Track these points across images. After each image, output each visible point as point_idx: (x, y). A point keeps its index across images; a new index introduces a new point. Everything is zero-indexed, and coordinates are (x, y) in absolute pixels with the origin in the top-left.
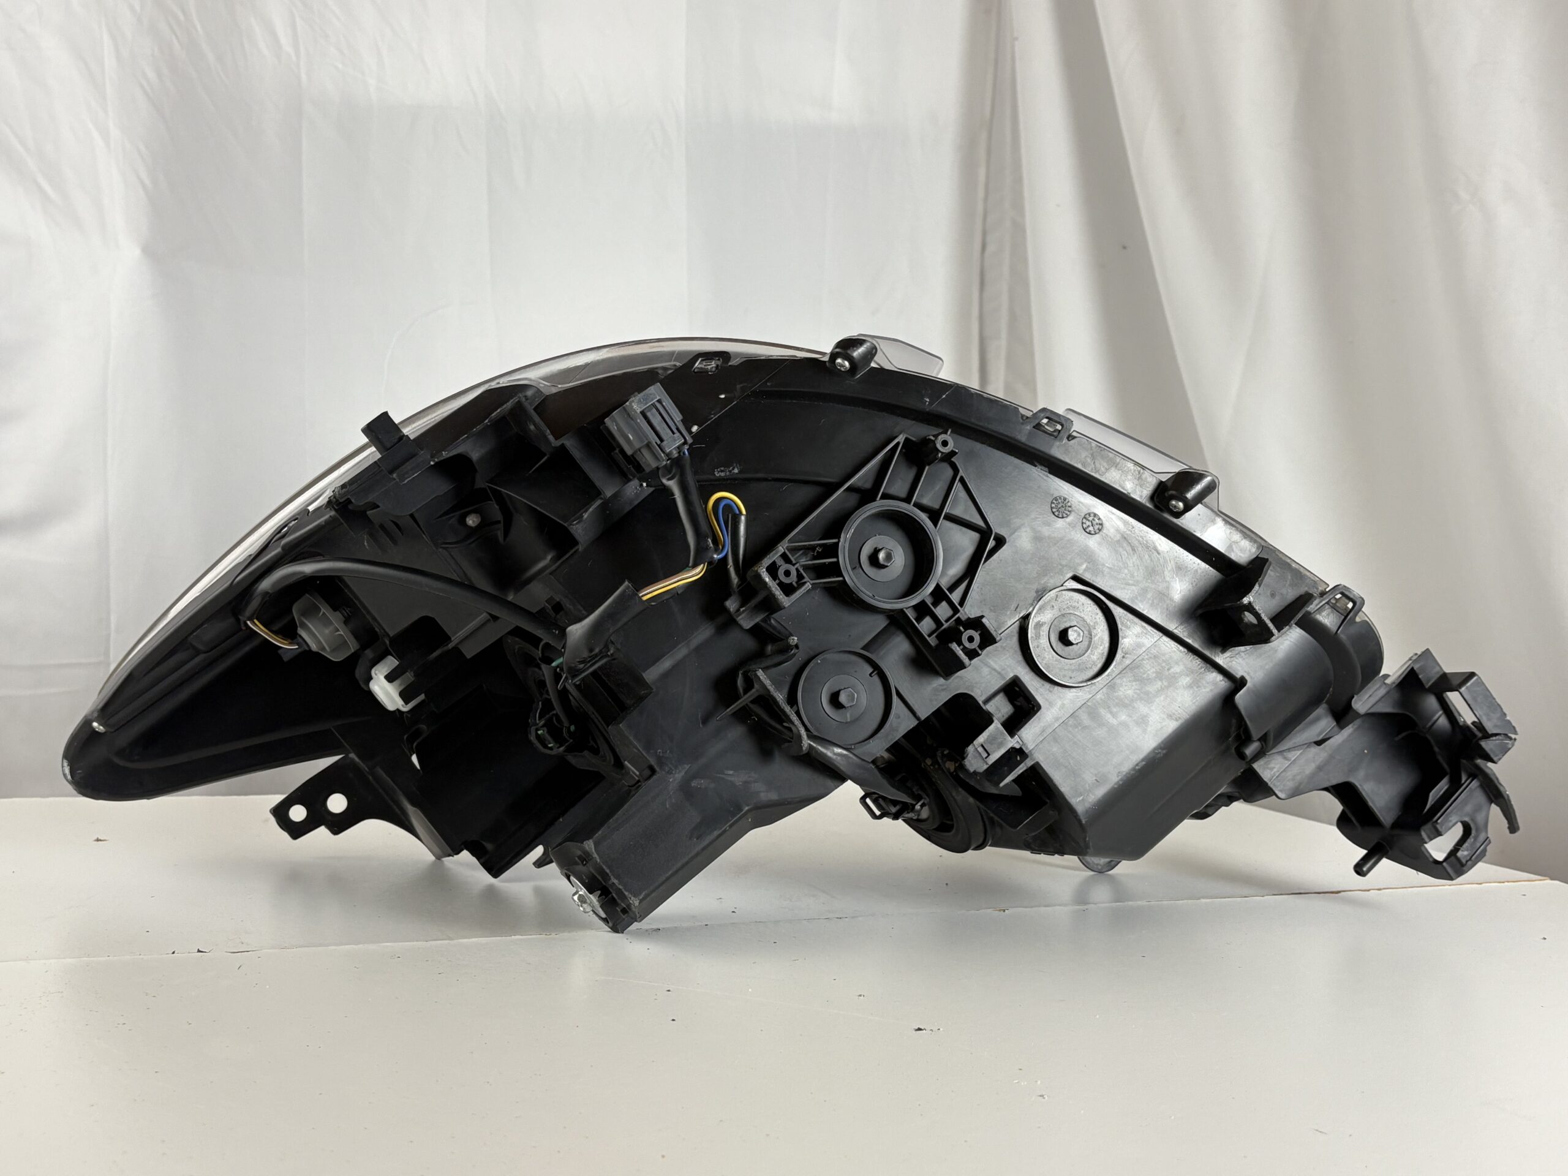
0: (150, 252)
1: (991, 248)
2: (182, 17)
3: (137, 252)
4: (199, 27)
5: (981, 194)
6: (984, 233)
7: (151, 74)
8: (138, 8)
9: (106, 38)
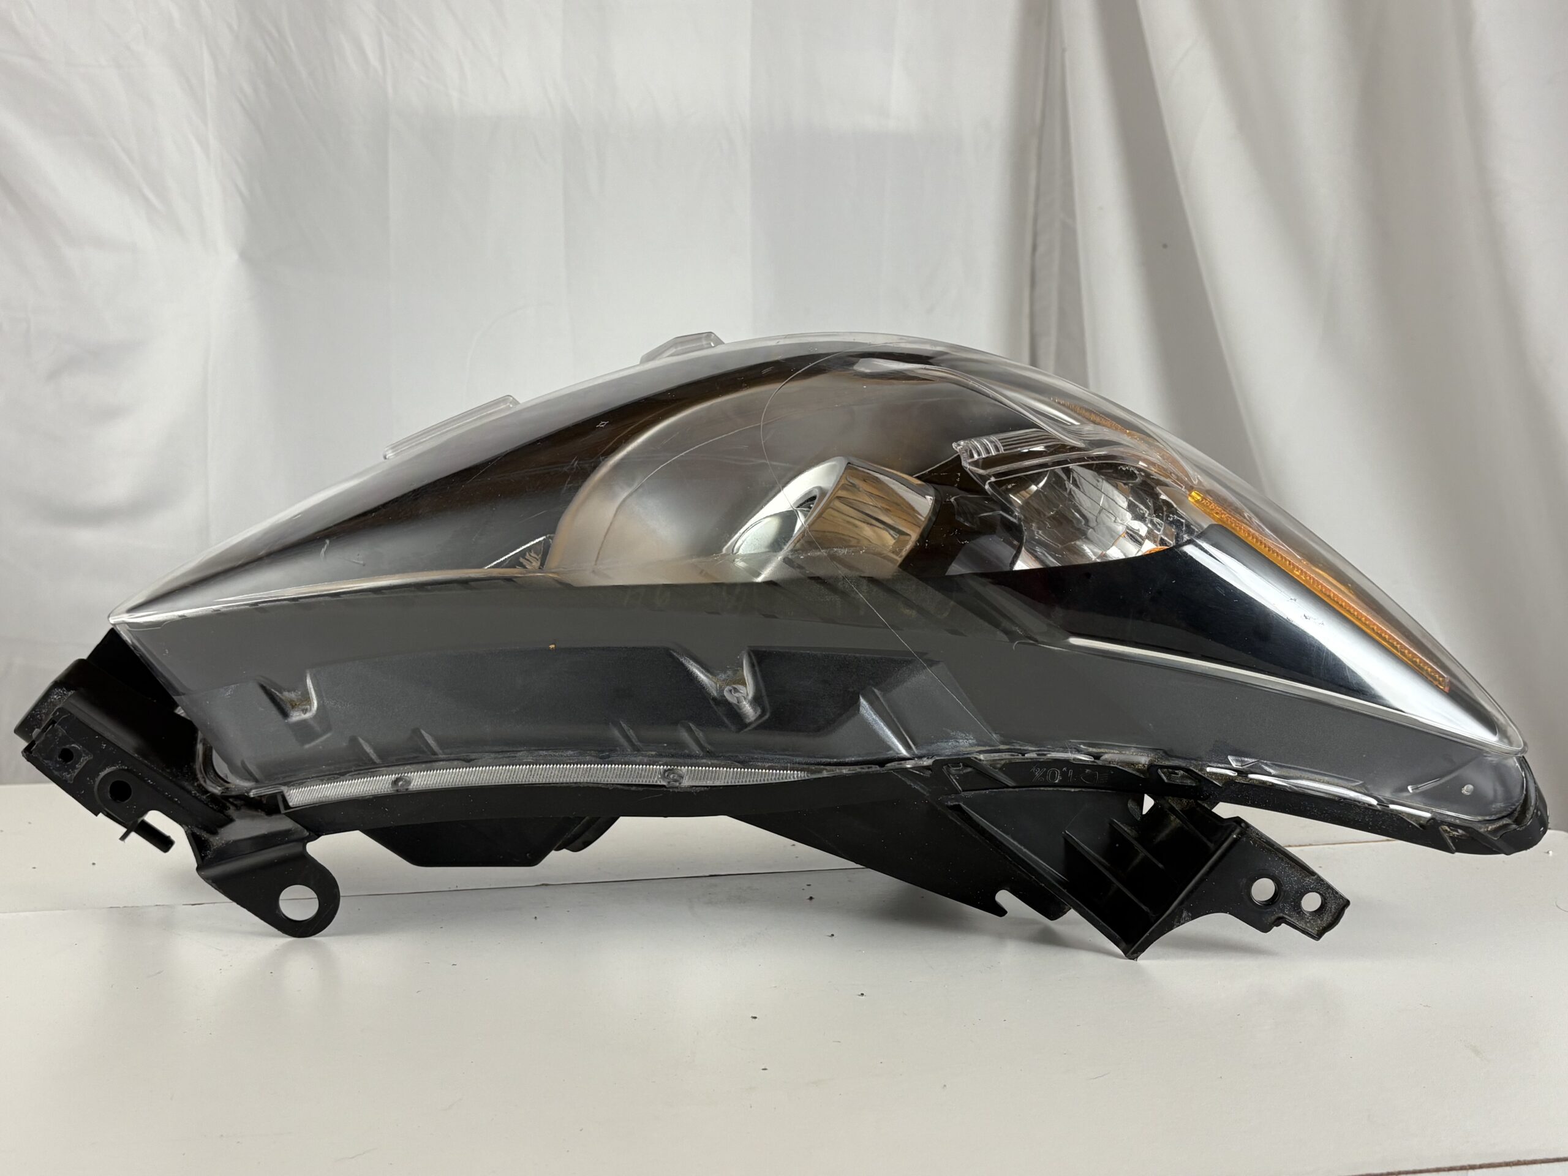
0: (246, 256)
1: (1041, 249)
2: (276, 35)
3: (234, 257)
6: (1035, 235)
7: (247, 88)
8: (236, 27)
9: (207, 58)
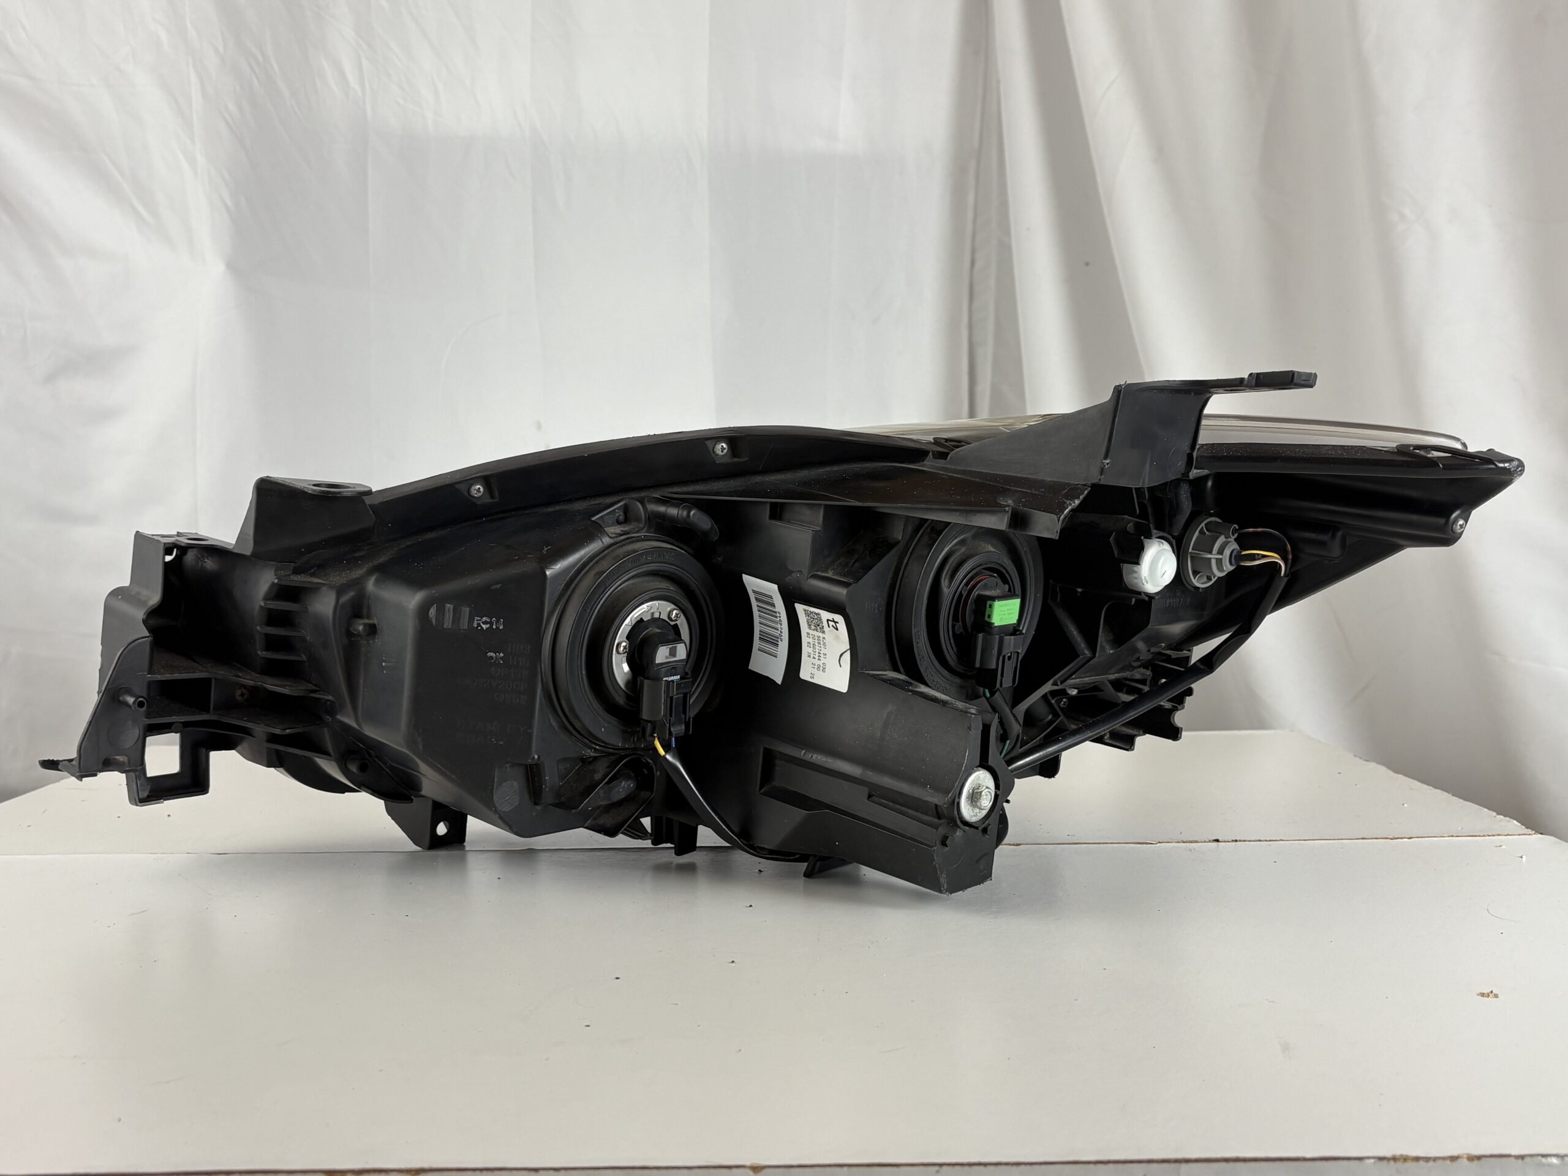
2: (260, 58)
4: (275, 66)
5: (970, 215)
6: (973, 251)
7: (232, 107)
8: (221, 50)
9: (194, 78)
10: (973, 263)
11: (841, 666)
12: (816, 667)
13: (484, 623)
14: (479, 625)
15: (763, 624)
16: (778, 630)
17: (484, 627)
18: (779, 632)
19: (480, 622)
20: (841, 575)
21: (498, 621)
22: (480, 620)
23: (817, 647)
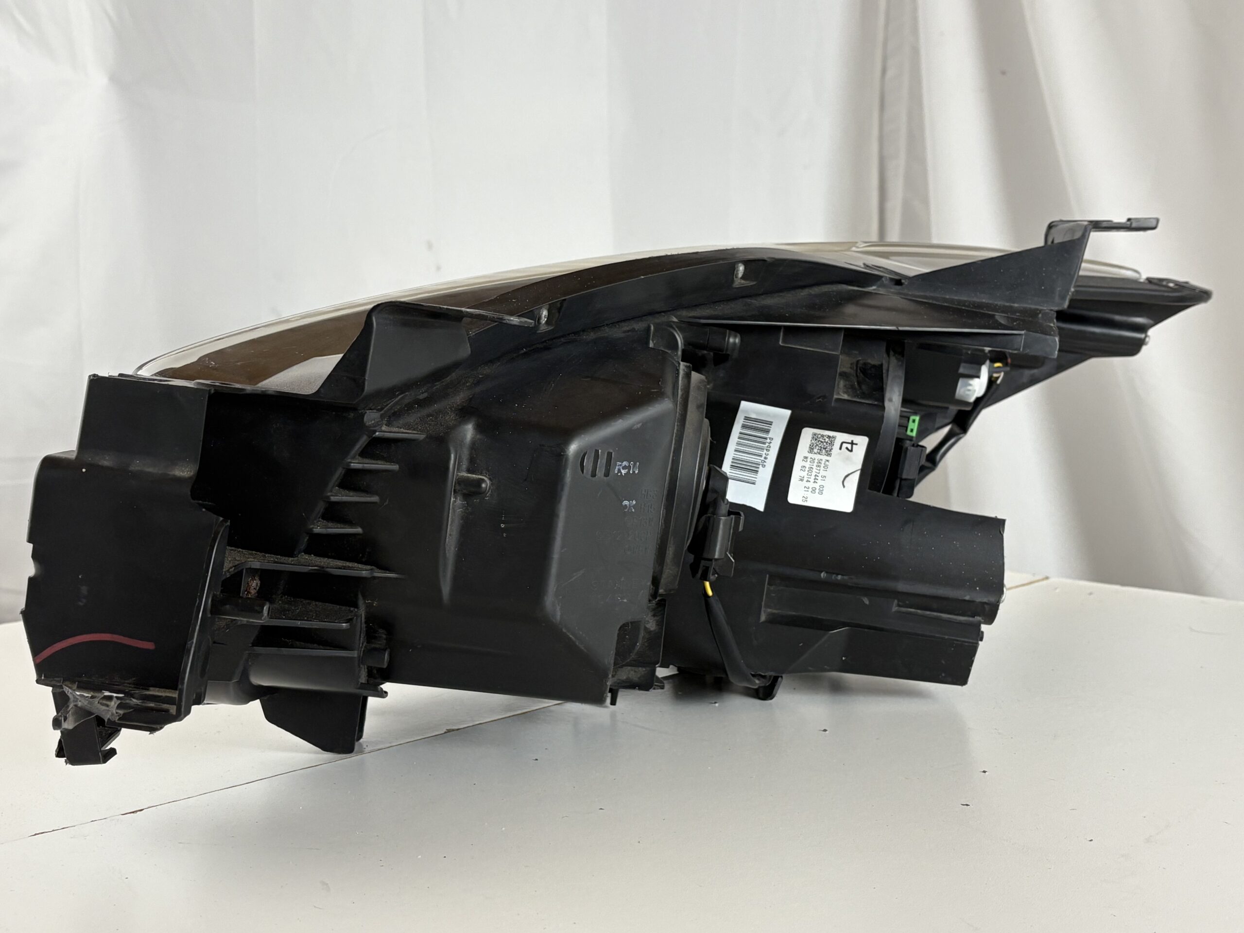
0: (116, 80)
6: (885, 59)
10: (884, 71)
11: (844, 486)
12: (810, 490)
13: (623, 468)
14: (619, 471)
15: (740, 452)
16: (761, 456)
17: (623, 472)
18: (763, 459)
19: (621, 467)
20: (858, 398)
21: (634, 465)
22: (621, 465)
23: (814, 470)
